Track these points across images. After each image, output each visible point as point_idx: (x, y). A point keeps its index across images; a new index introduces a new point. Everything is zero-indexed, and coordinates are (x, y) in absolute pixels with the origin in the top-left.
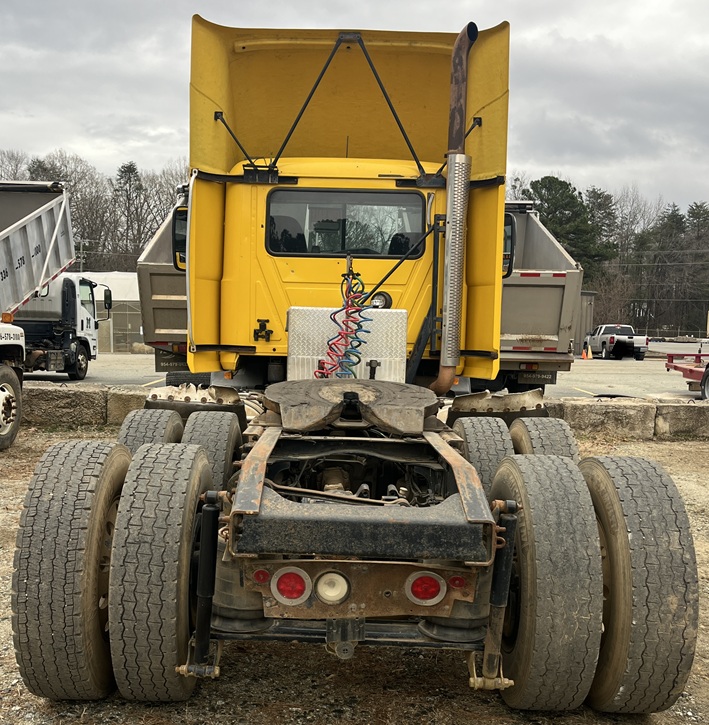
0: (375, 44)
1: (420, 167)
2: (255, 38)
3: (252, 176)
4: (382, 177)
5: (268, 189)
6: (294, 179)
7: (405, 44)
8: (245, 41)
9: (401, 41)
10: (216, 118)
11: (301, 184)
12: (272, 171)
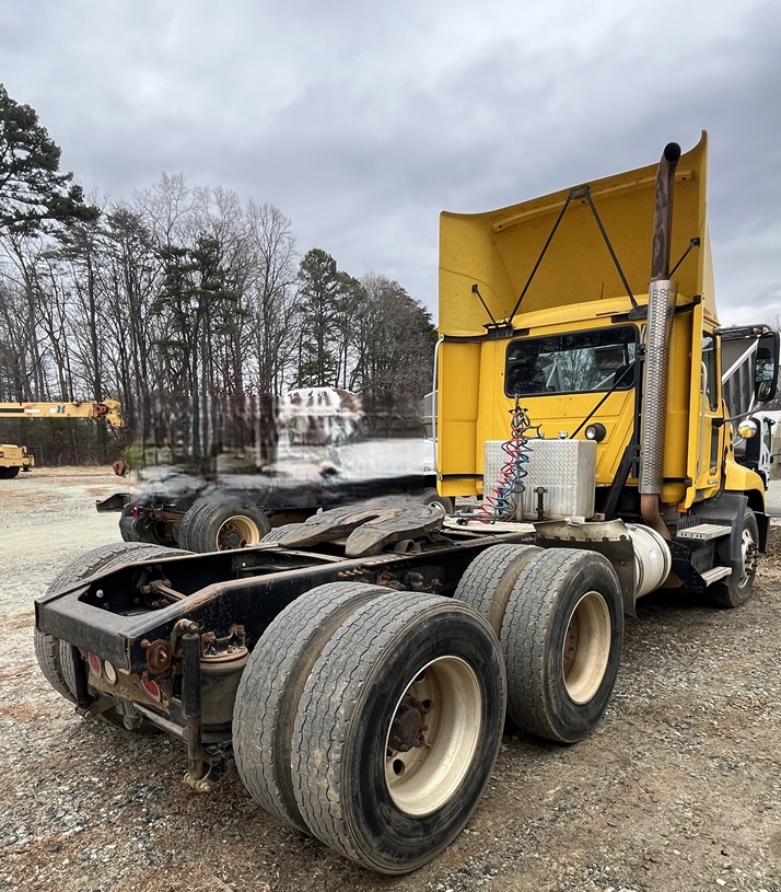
0: (605, 191)
1: (633, 301)
2: (507, 216)
3: (495, 333)
4: (600, 316)
5: (507, 342)
6: (526, 331)
7: (633, 183)
8: (500, 220)
9: (629, 182)
10: (473, 291)
11: (532, 334)
12: (509, 326)
